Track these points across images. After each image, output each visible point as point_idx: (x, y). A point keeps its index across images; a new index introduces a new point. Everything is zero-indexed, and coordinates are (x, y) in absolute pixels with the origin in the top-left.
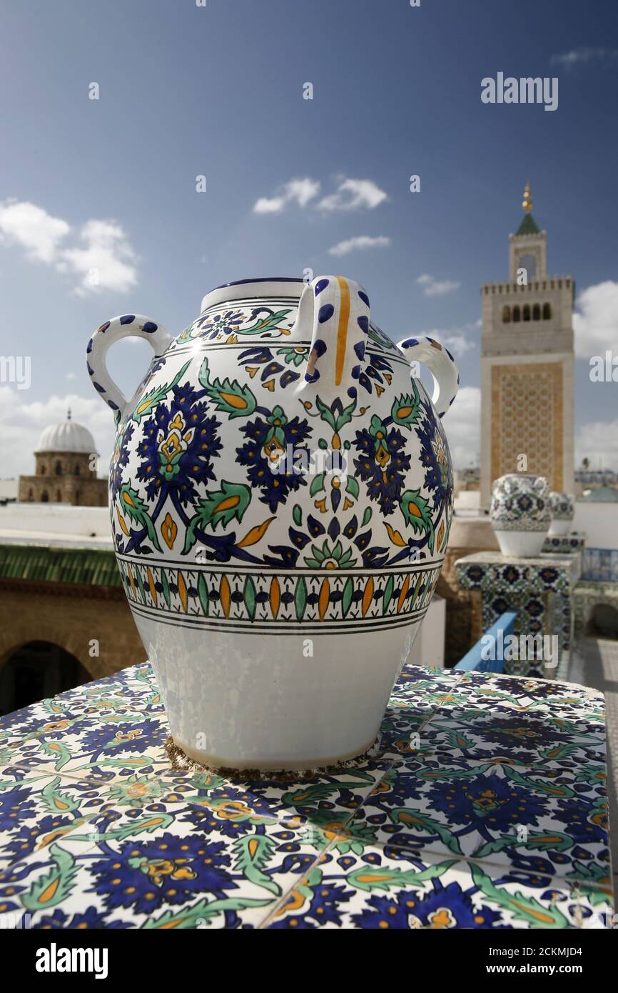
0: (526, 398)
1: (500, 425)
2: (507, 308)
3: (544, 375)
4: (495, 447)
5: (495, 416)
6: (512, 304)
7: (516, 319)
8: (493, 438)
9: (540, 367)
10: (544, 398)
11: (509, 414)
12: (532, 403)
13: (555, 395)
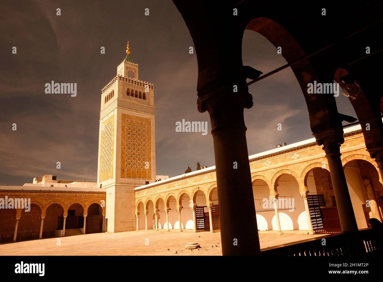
0: (137, 132)
1: (125, 142)
2: (128, 89)
3: (144, 123)
4: (123, 153)
5: (123, 138)
6: (131, 88)
7: (132, 95)
8: (122, 149)
9: (142, 119)
10: (144, 133)
11: (129, 138)
12: (139, 135)
13: (148, 132)
